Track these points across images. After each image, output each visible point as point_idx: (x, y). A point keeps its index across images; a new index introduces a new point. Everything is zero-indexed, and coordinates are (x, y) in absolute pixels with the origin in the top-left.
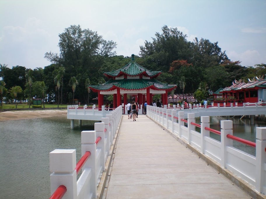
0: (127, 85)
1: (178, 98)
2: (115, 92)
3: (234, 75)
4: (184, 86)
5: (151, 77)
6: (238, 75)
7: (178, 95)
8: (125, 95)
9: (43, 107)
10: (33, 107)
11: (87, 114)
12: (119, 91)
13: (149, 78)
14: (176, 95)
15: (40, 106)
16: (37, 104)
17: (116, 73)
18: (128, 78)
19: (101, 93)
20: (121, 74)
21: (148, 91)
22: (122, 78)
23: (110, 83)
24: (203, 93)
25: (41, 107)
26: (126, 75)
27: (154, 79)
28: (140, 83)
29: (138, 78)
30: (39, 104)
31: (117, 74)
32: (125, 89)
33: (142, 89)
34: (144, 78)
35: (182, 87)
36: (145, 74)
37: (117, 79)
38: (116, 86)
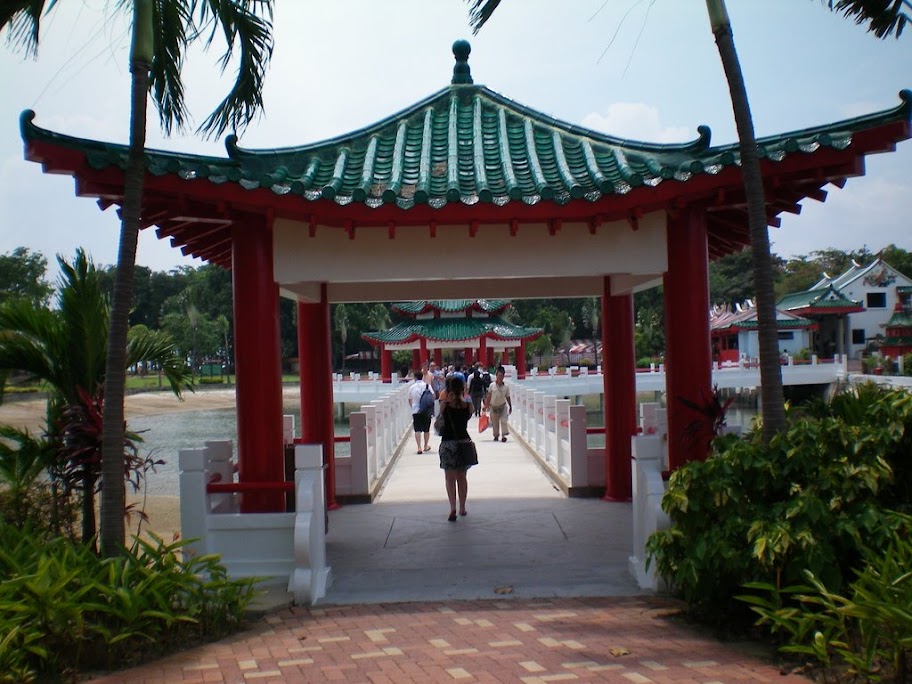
0: (441, 331)
1: (588, 350)
2: (417, 345)
3: (738, 286)
4: (596, 319)
5: (489, 313)
6: (747, 285)
7: (589, 343)
8: (438, 351)
9: (226, 382)
10: (202, 382)
11: (363, 391)
12: (423, 344)
13: (486, 315)
14: (583, 343)
15: (218, 378)
16: (212, 375)
17: (418, 305)
18: (443, 316)
19: (388, 347)
20: (427, 309)
21: (483, 342)
22: (431, 316)
23: (405, 326)
24: (645, 337)
25: (221, 382)
26: (437, 311)
27: (495, 316)
28: (467, 326)
29: (463, 315)
30: (207, 375)
31: (419, 309)
32: (436, 340)
33: (470, 339)
34: (475, 315)
35: (590, 323)
36: (477, 308)
37: (419, 317)
38: (418, 333)
